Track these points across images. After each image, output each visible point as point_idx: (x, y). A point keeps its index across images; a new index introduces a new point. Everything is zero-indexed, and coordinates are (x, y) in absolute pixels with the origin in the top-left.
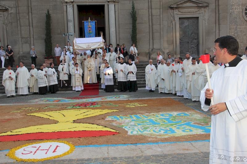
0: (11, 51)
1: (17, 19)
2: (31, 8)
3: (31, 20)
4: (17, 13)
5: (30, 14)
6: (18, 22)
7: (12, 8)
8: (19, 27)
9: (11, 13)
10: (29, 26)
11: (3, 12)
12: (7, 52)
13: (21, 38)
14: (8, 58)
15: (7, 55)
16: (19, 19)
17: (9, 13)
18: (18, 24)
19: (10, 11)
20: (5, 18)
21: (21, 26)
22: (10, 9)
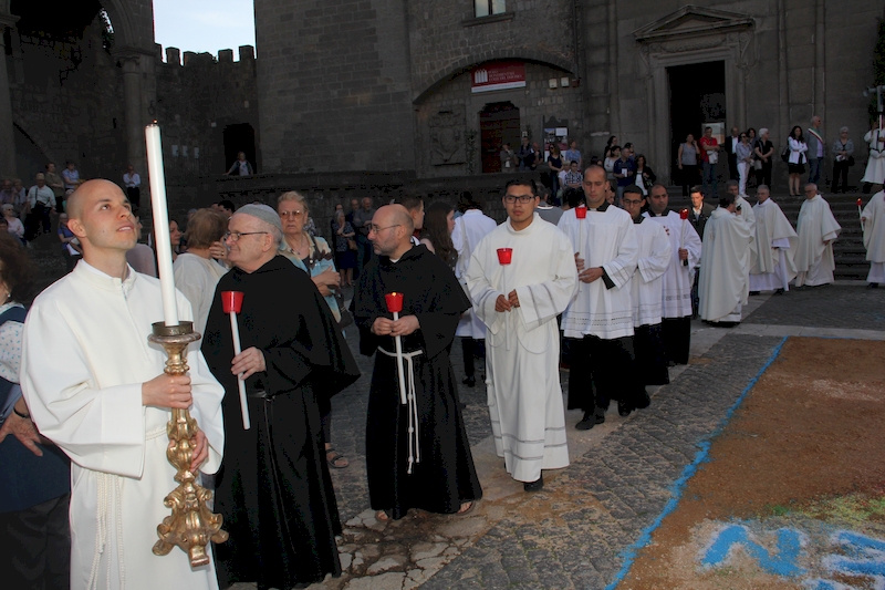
0: (769, 144)
1: (778, 48)
2: (825, 10)
3: (820, 46)
4: (778, 30)
5: (820, 28)
6: (782, 57)
7: (763, 17)
8: (783, 73)
9: (762, 33)
10: (816, 66)
11: (740, 31)
12: (757, 149)
13: (788, 104)
14: (759, 166)
15: (756, 158)
16: (786, 48)
17: (756, 32)
18: (779, 63)
19: (758, 28)
20: (743, 51)
21: (787, 69)
22: (758, 21)
